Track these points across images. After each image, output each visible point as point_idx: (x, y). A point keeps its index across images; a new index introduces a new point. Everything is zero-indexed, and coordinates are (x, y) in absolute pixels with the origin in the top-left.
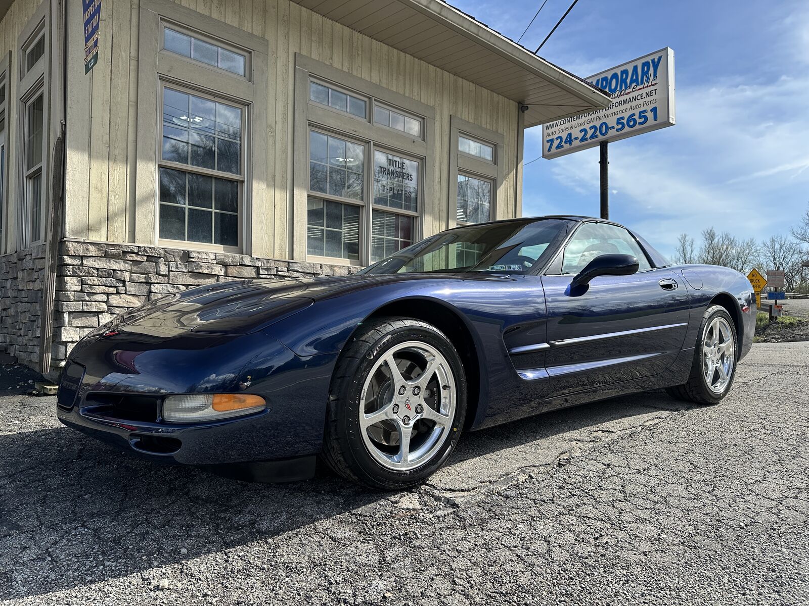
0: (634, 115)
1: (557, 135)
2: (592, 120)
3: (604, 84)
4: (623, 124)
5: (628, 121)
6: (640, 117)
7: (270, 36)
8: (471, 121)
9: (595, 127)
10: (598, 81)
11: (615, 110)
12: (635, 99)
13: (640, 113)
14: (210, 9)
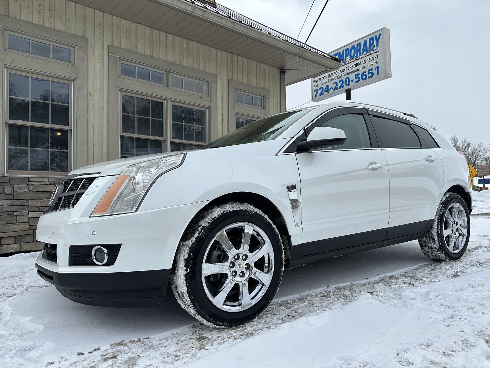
0: (365, 72)
1: (320, 87)
2: (340, 77)
3: (347, 53)
4: (359, 78)
5: (362, 76)
6: (369, 74)
7: (89, 36)
8: (245, 82)
9: (342, 80)
10: (343, 51)
11: (354, 69)
12: (365, 62)
13: (369, 70)
14: (43, 21)
